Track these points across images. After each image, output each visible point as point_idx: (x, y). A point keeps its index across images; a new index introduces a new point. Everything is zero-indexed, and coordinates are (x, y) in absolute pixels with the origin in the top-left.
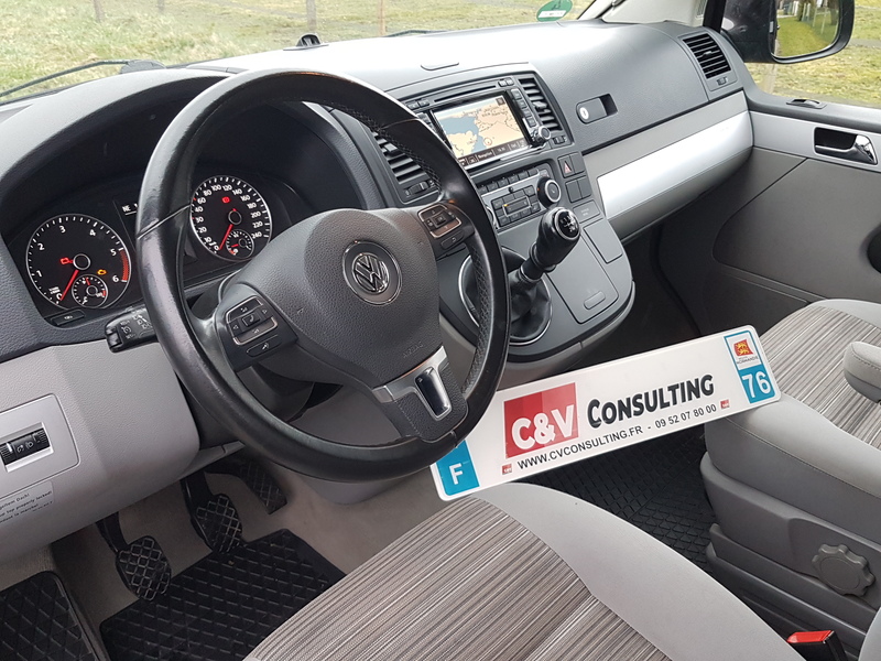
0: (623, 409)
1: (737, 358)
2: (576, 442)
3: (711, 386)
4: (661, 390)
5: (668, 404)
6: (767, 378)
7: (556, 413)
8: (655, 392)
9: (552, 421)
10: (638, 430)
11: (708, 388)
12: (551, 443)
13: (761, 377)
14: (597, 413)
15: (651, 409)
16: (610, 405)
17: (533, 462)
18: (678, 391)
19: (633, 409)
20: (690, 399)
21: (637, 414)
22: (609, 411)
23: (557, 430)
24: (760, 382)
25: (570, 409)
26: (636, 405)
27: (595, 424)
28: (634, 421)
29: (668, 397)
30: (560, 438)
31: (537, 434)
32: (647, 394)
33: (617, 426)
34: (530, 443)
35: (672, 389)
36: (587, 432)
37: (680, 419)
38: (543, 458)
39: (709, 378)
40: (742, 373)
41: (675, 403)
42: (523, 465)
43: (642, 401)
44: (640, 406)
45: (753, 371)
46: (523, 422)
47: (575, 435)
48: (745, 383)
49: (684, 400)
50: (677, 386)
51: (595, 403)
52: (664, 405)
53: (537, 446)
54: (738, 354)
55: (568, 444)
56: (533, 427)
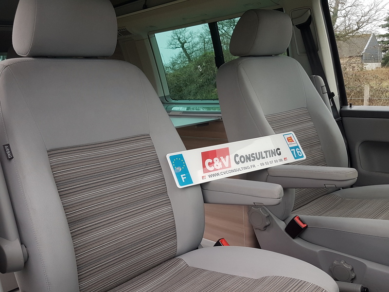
0: (248, 158)
1: (288, 143)
2: (230, 169)
3: (280, 152)
4: (261, 152)
5: (264, 158)
6: (300, 151)
8: (259, 153)
9: (221, 161)
10: (254, 166)
12: (221, 169)
13: (298, 150)
14: (238, 159)
15: (258, 159)
16: (242, 156)
17: (214, 175)
18: (268, 153)
19: (251, 158)
20: (273, 156)
21: (253, 160)
22: (242, 158)
24: (298, 152)
25: (227, 157)
26: (252, 157)
27: (237, 163)
28: (252, 163)
29: (264, 155)
30: (224, 167)
32: (256, 153)
33: (246, 164)
34: (212, 168)
35: (266, 152)
36: (234, 166)
37: (269, 163)
38: (218, 174)
39: (279, 149)
40: (291, 148)
41: (267, 157)
42: (210, 176)
43: (255, 156)
44: (254, 157)
45: (295, 148)
46: (209, 161)
47: (230, 166)
48: (292, 152)
49: (270, 157)
51: (237, 155)
53: (215, 170)
54: (289, 141)
55: (227, 169)
56: (213, 162)
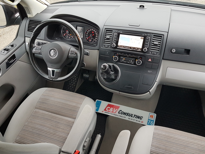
0: (125, 114)
2: (114, 114)
3: (142, 118)
4: (133, 114)
5: (132, 117)
7: (114, 109)
8: (131, 114)
9: (113, 109)
10: (125, 117)
11: (141, 118)
12: (111, 112)
13: (152, 122)
14: (120, 112)
15: (129, 116)
16: (123, 112)
17: (107, 113)
18: (135, 116)
19: (126, 114)
20: (137, 118)
21: (126, 115)
22: (122, 113)
23: (113, 111)
24: (151, 123)
25: (117, 109)
26: (127, 114)
27: (119, 113)
28: (125, 116)
29: (133, 116)
30: (113, 112)
31: (110, 110)
32: (130, 114)
33: (122, 115)
34: (108, 110)
35: (135, 115)
36: (117, 113)
37: (133, 120)
38: (108, 113)
39: (142, 117)
40: (149, 119)
41: (134, 117)
42: (105, 112)
43: (129, 114)
44: (128, 115)
45: (151, 120)
46: (109, 108)
47: (115, 113)
48: (148, 122)
49: (135, 118)
50: (136, 115)
51: (121, 111)
52: (132, 116)
53: (109, 111)
54: (150, 117)
55: (113, 113)
56: (110, 109)
